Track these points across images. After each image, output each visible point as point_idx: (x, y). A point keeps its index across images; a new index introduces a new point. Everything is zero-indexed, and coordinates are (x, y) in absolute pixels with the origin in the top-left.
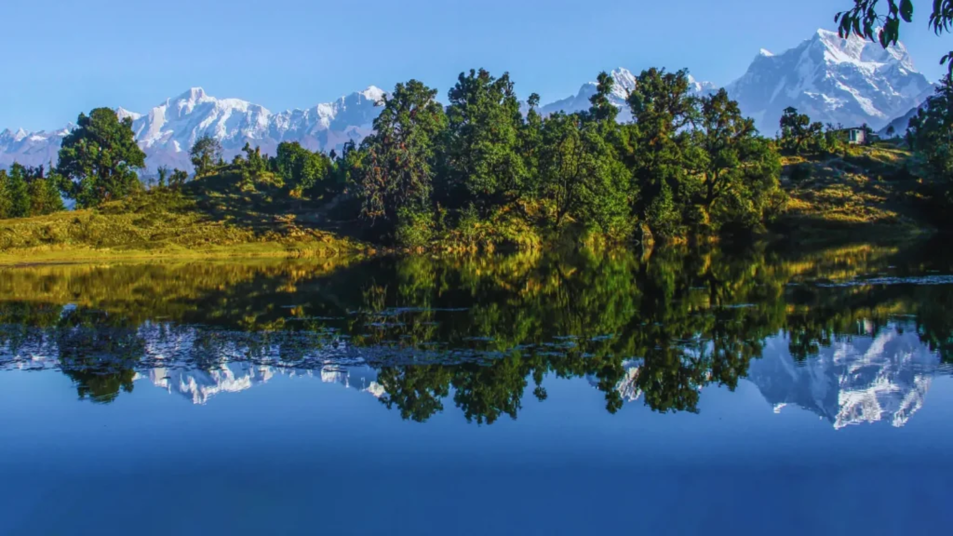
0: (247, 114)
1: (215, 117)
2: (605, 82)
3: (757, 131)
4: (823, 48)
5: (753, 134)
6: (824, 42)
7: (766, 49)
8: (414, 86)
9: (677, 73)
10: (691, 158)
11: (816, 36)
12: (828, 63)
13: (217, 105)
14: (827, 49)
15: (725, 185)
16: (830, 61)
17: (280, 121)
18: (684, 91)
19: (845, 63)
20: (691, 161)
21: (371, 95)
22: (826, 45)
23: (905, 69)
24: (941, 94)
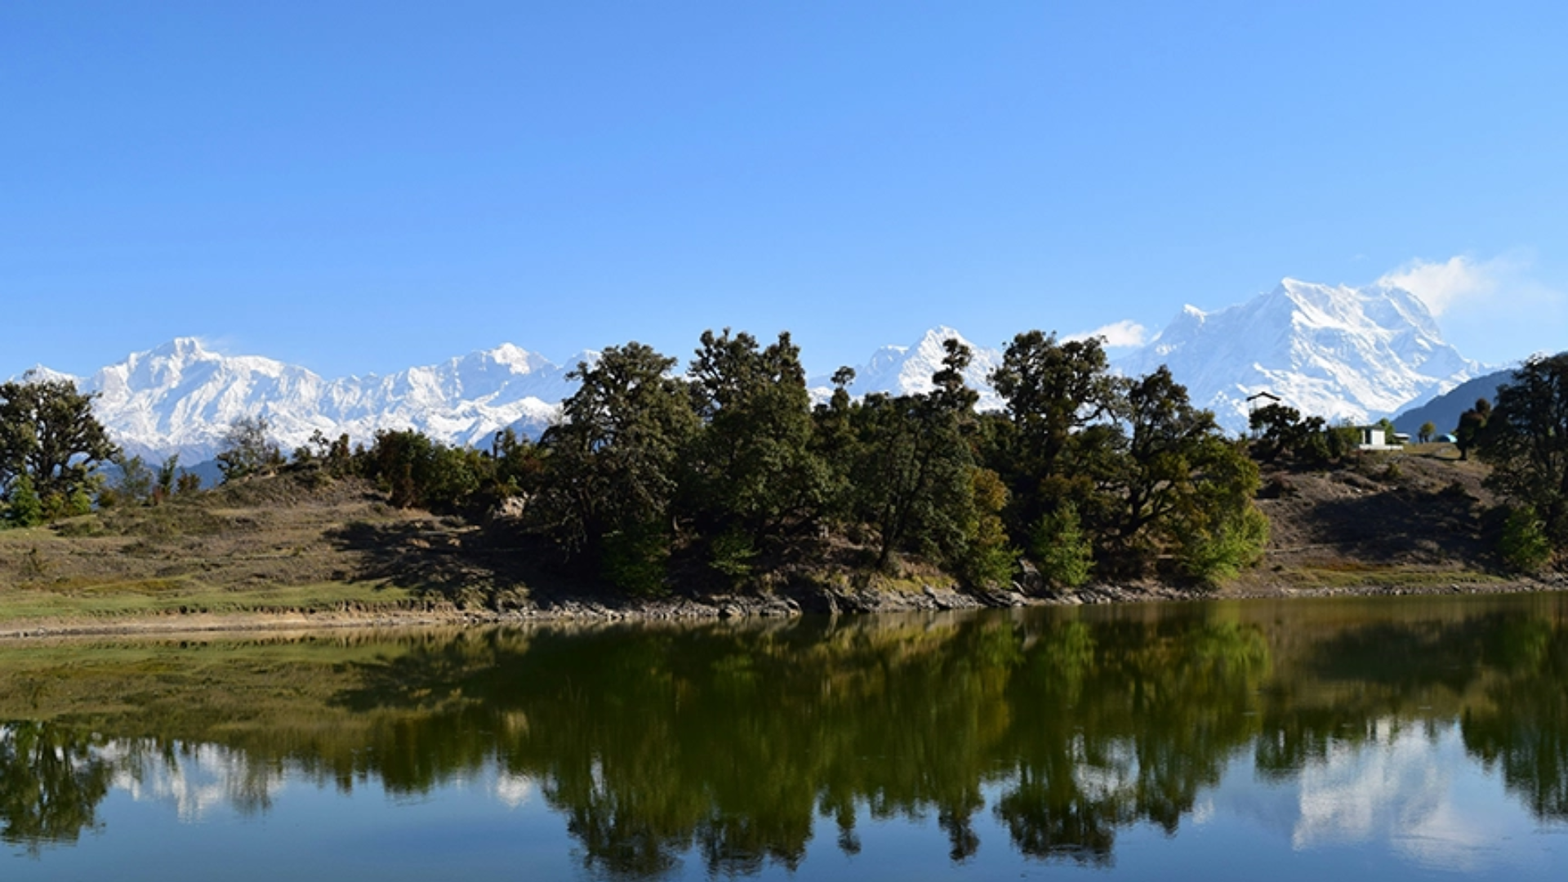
0: (278, 379)
1: (220, 385)
2: (956, 353)
3: (1219, 428)
4: (1293, 306)
5: (1214, 432)
6: (1293, 298)
7: (1192, 304)
8: (635, 352)
9: (1086, 343)
10: (1110, 466)
11: (1282, 288)
12: (1298, 328)
13: (222, 366)
14: (1298, 308)
15: (1162, 505)
16: (1301, 324)
17: (339, 392)
18: (1096, 370)
19: (1326, 329)
20: (1111, 470)
21: (504, 356)
22: (1295, 301)
23: (1426, 340)
24: (1520, 383)
